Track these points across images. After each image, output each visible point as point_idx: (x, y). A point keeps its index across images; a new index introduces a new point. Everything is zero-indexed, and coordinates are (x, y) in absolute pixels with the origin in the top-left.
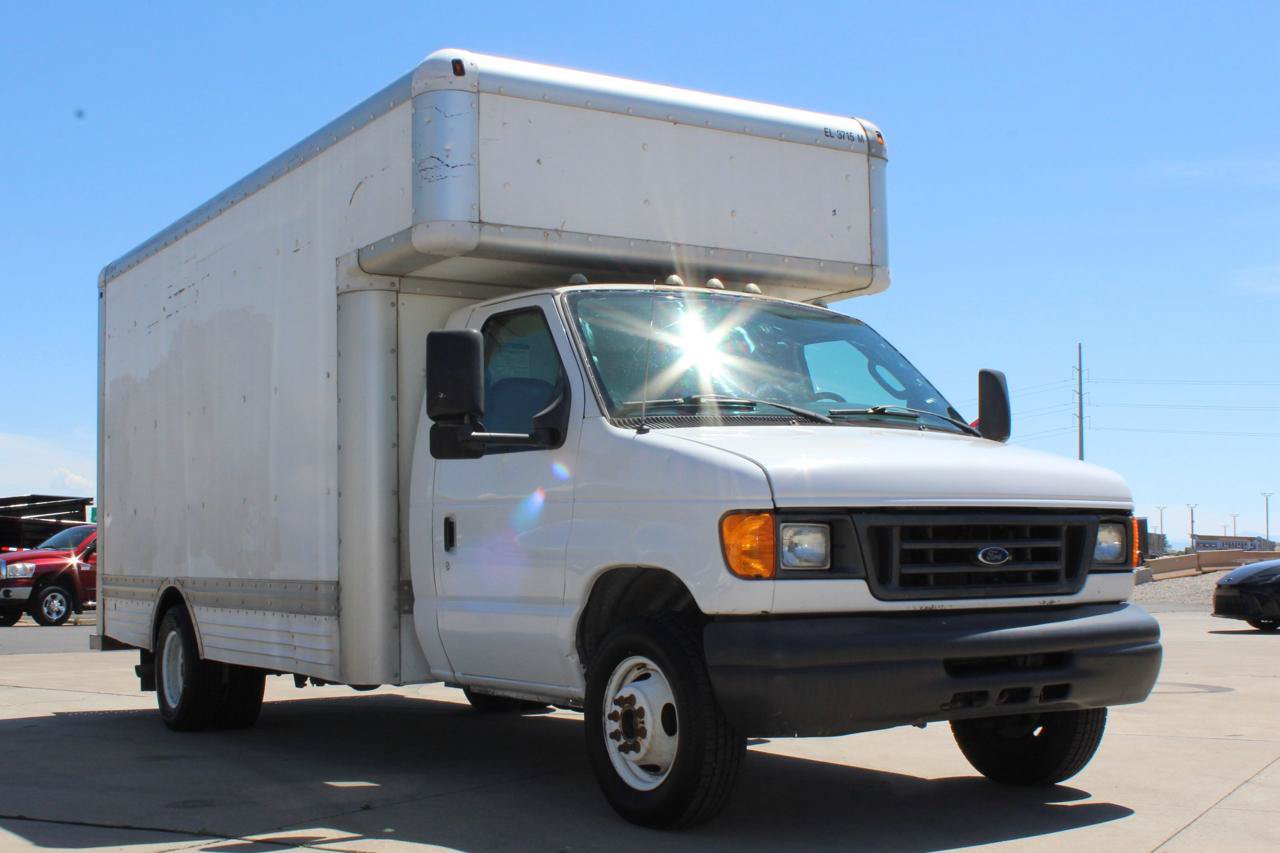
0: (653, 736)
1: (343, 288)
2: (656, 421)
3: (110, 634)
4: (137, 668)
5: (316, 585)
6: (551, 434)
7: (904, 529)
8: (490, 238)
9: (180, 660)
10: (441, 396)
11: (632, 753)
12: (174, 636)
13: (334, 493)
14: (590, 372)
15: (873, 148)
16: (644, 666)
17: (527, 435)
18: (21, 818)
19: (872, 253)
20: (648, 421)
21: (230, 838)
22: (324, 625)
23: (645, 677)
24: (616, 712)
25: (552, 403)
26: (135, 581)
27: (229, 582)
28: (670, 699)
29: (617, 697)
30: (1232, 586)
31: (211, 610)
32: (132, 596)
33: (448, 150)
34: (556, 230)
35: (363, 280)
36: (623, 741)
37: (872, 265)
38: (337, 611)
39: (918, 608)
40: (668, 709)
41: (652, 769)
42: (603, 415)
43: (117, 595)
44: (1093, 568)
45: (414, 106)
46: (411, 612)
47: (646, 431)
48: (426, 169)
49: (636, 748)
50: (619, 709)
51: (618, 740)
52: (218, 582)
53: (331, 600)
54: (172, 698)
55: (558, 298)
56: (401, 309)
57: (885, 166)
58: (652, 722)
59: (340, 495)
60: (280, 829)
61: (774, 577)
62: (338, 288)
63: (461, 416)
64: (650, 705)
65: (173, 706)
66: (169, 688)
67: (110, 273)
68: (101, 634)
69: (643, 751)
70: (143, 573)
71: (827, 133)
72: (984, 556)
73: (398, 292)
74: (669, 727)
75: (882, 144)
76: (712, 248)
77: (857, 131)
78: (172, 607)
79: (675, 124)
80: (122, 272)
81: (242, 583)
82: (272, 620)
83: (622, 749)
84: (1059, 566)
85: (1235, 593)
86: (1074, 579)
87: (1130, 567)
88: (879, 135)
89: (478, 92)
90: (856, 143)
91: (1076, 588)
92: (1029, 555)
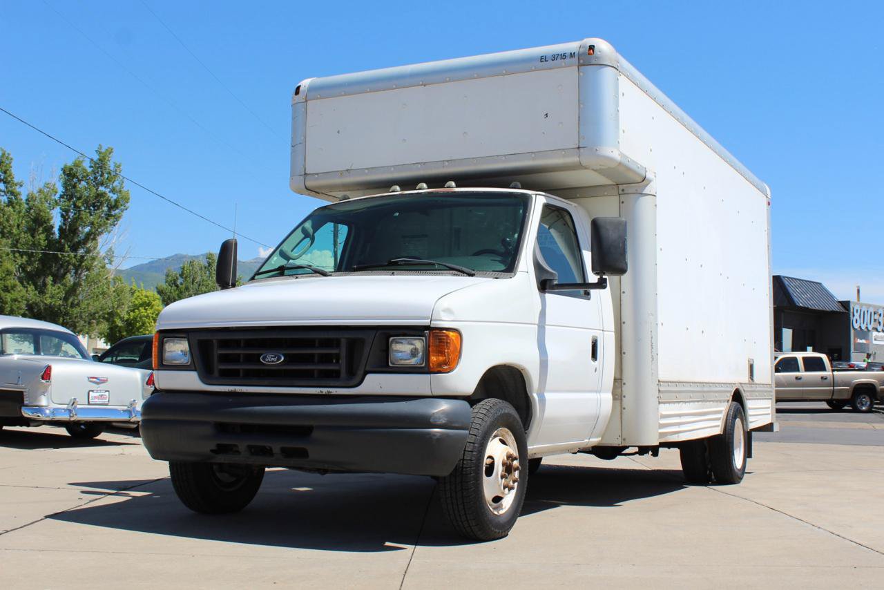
7: (219, 341)
15: (582, 59)
19: (580, 138)
34: (347, 170)
37: (579, 147)
39: (227, 390)
61: (157, 369)
71: (543, 59)
72: (264, 359)
76: (447, 161)
79: (425, 86)
84: (338, 367)
87: (426, 369)
88: (592, 48)
89: (306, 101)
90: (568, 60)
91: (352, 383)
92: (316, 359)
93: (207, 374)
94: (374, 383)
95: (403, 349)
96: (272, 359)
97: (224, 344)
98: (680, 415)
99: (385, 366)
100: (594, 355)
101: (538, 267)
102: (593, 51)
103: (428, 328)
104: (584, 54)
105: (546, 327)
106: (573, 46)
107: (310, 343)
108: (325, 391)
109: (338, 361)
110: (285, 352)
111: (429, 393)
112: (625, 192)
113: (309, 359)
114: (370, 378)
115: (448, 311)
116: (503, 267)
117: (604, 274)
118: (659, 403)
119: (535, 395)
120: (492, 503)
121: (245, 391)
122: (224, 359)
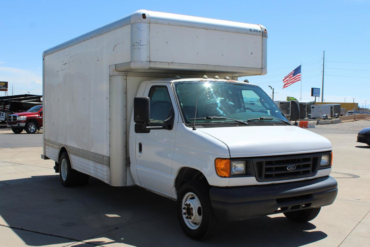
0: (195, 216)
1: (111, 75)
2: (198, 125)
3: (47, 156)
4: (54, 167)
5: (103, 156)
6: (169, 126)
7: (266, 162)
8: (153, 65)
9: (66, 167)
10: (138, 116)
11: (189, 219)
12: (64, 160)
13: (108, 132)
14: (180, 108)
15: (264, 34)
16: (193, 195)
17: (162, 127)
18: (22, 229)
19: (262, 64)
20: (196, 125)
21: (79, 241)
22: (105, 168)
23: (193, 198)
24: (185, 207)
25: (169, 117)
26: (53, 143)
27: (80, 149)
28: (200, 206)
29: (185, 204)
30: (363, 134)
31: (74, 156)
32: (53, 147)
33: (140, 40)
34: (172, 63)
35: (116, 73)
36: (187, 215)
37: (262, 68)
38: (109, 165)
39: (270, 183)
40: (199, 208)
41: (195, 224)
42: (183, 123)
43: (48, 145)
44: (319, 168)
45: (131, 27)
46: (129, 166)
47: (195, 129)
48: (134, 45)
49: (190, 218)
50: (186, 207)
51: (186, 215)
52: (76, 148)
53: (107, 162)
54: (64, 177)
55: (171, 84)
56: (127, 80)
57: (267, 39)
58: (195, 212)
59: (110, 133)
60: (93, 238)
61: (229, 177)
62: (110, 74)
63: (144, 122)
64: (194, 207)
65: (64, 180)
66: (63, 174)
67: (46, 53)
68: (44, 155)
69: (192, 219)
70: (56, 141)
71: (251, 30)
72: (289, 168)
73: (126, 76)
74: (199, 214)
75: (266, 33)
76: (216, 66)
77: (259, 29)
78: (64, 152)
79: (207, 30)
80: (49, 54)
81: (83, 151)
82: (91, 163)
83: (186, 218)
84: (310, 169)
85: (363, 136)
86: (314, 171)
88: (266, 30)
89: (150, 23)
90: (259, 33)
91: (315, 174)
92: (302, 167)
93: (259, 177)
94: (320, 173)
97: (268, 163)
121: (278, 183)
122: (267, 170)
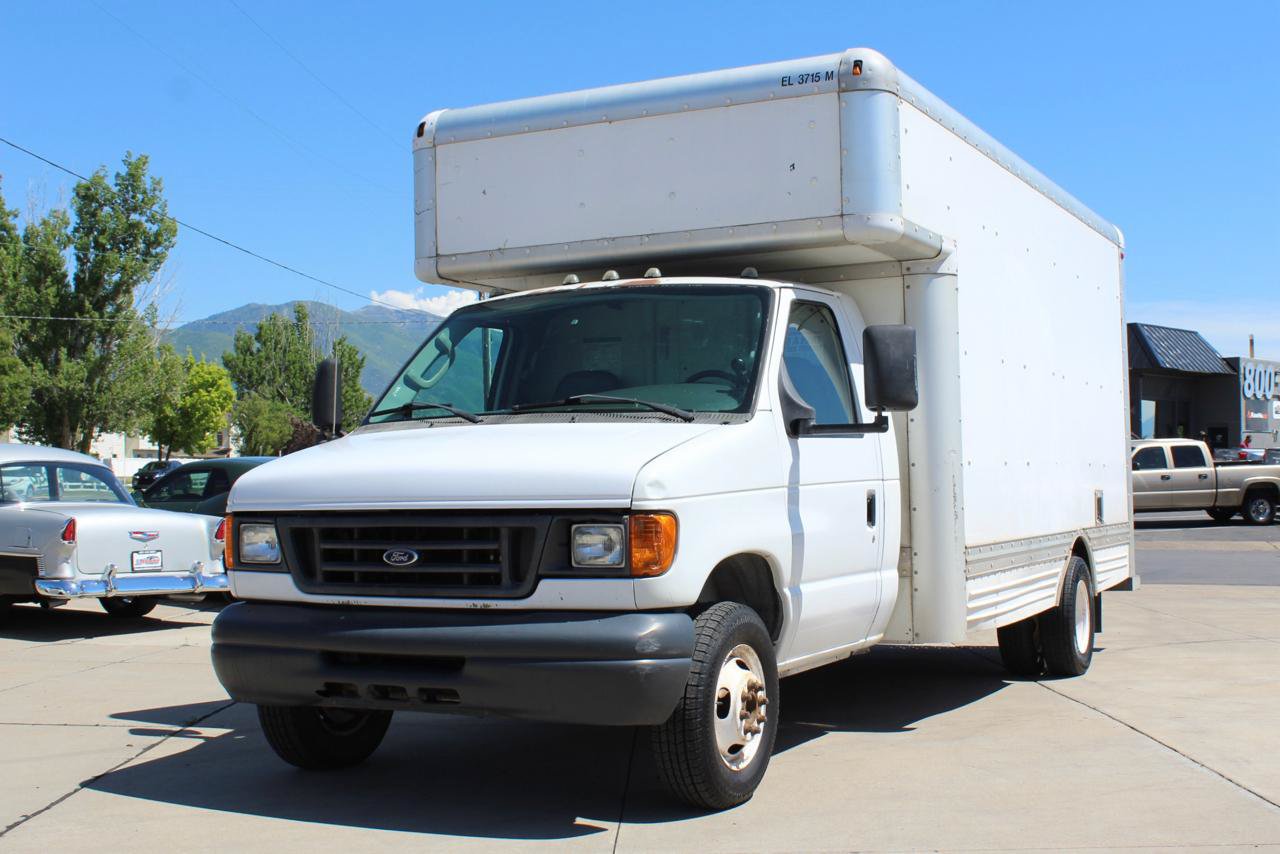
8: (446, 267)
19: (843, 201)
34: (499, 250)
44: (542, 573)
61: (232, 568)
71: (786, 81)
72: (389, 557)
79: (610, 122)
84: (499, 569)
86: (522, 583)
87: (627, 573)
88: (858, 64)
89: (434, 146)
90: (823, 82)
91: (520, 593)
92: (465, 558)
93: (306, 577)
94: (551, 593)
95: (591, 544)
96: (402, 558)
97: (329, 535)
98: (997, 592)
99: (567, 568)
100: (871, 518)
101: (787, 402)
102: (860, 69)
103: (627, 511)
104: (846, 74)
105: (800, 488)
106: (829, 61)
107: (455, 535)
108: (480, 604)
109: (497, 561)
110: (417, 547)
111: (632, 606)
112: (912, 271)
113: (454, 557)
114: (545, 585)
115: (657, 484)
116: (735, 405)
117: (884, 410)
118: (967, 579)
119: (786, 591)
120: (728, 754)
121: (363, 604)
122: (330, 556)
